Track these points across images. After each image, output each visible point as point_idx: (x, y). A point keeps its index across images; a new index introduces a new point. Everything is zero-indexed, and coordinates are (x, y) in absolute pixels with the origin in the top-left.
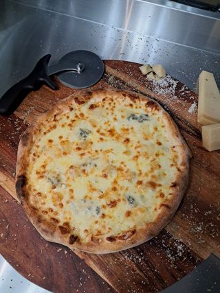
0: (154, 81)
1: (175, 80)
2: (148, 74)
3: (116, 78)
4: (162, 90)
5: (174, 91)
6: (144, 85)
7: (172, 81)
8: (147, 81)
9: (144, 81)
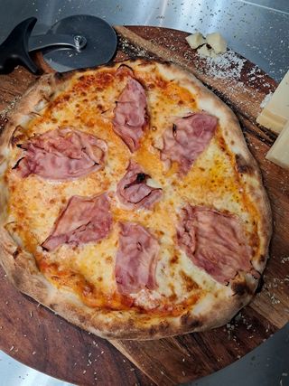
0: (208, 59)
1: (242, 58)
2: (199, 47)
4: (221, 72)
5: (239, 75)
6: (192, 64)
7: (236, 60)
8: (198, 59)
9: (194, 59)
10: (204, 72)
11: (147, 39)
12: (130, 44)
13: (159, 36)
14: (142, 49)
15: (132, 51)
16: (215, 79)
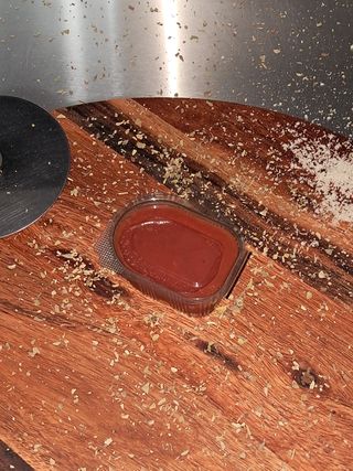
3: (191, 165)
6: (284, 189)
9: (288, 175)
10: (311, 208)
11: (186, 130)
12: (148, 143)
13: (211, 122)
14: (173, 156)
15: (153, 159)
16: (335, 223)
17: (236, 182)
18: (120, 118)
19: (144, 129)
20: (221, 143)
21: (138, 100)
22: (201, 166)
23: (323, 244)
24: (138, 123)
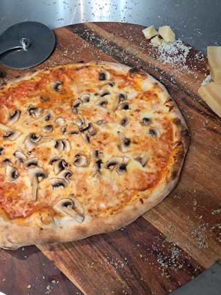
0: (160, 47)
1: (188, 46)
2: (152, 38)
4: (169, 58)
5: (185, 60)
7: (183, 47)
8: (151, 47)
9: (148, 47)
12: (96, 37)
13: (120, 29)
16: (164, 63)
17: (128, 49)
18: (86, 29)
19: (95, 32)
20: (123, 37)
21: (94, 23)
22: (116, 44)
23: (160, 71)
24: (93, 30)
